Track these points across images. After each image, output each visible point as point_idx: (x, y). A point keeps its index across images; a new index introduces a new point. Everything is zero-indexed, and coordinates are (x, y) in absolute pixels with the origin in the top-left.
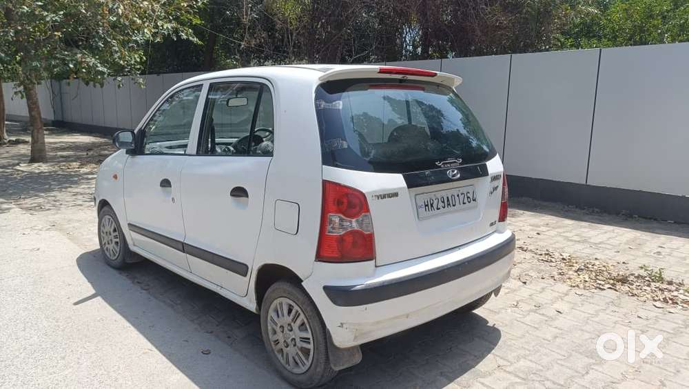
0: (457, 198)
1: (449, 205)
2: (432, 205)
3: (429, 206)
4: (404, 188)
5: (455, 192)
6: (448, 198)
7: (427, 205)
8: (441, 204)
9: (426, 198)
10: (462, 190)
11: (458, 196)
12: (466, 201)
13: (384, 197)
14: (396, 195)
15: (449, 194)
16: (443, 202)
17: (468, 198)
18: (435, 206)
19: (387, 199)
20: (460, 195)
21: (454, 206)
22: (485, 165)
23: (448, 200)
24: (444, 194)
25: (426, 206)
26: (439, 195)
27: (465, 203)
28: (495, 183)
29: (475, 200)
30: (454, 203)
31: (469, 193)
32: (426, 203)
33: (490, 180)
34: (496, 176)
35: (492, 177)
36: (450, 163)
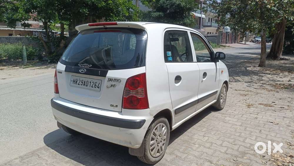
0: (89, 83)
1: (84, 85)
2: (76, 82)
3: (75, 82)
5: (89, 80)
6: (85, 81)
7: (75, 81)
8: (81, 83)
9: (75, 78)
10: (93, 81)
11: (90, 82)
12: (94, 86)
13: (59, 72)
15: (86, 80)
16: (82, 83)
18: (78, 83)
20: (92, 82)
21: (86, 86)
22: (108, 71)
23: (85, 83)
24: (84, 79)
25: (74, 81)
26: (81, 79)
27: (93, 87)
28: (113, 83)
29: (99, 88)
30: (87, 85)
31: (96, 83)
32: (74, 80)
33: (108, 80)
34: (114, 79)
35: (109, 79)
36: (84, 66)
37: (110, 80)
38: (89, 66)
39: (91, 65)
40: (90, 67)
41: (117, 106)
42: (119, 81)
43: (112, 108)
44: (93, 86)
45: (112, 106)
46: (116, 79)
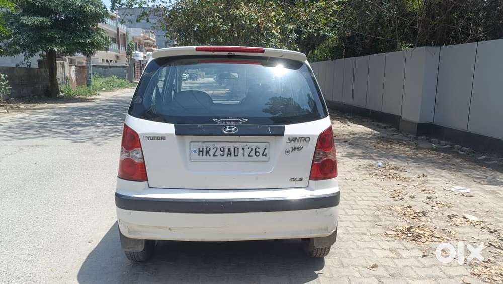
0: (241, 150)
1: (229, 154)
2: (207, 152)
4: (172, 135)
5: (240, 145)
6: (230, 148)
7: (202, 151)
8: (219, 152)
9: (202, 145)
10: (249, 145)
11: (243, 149)
12: (253, 153)
13: (153, 139)
14: (163, 138)
15: (232, 146)
16: (224, 151)
17: (256, 152)
18: (211, 153)
19: (156, 141)
20: (246, 148)
21: (235, 156)
22: (284, 127)
23: (229, 151)
24: (226, 145)
25: (199, 151)
26: (219, 145)
27: (251, 156)
28: (297, 144)
29: (266, 155)
30: (236, 154)
31: (259, 148)
32: (201, 149)
33: (287, 140)
34: (299, 138)
35: (289, 139)
36: (230, 121)
37: (293, 139)
38: (241, 120)
39: (247, 120)
40: (244, 123)
41: (301, 179)
42: (307, 140)
43: (293, 184)
44: (251, 154)
45: (294, 180)
46: (301, 138)
